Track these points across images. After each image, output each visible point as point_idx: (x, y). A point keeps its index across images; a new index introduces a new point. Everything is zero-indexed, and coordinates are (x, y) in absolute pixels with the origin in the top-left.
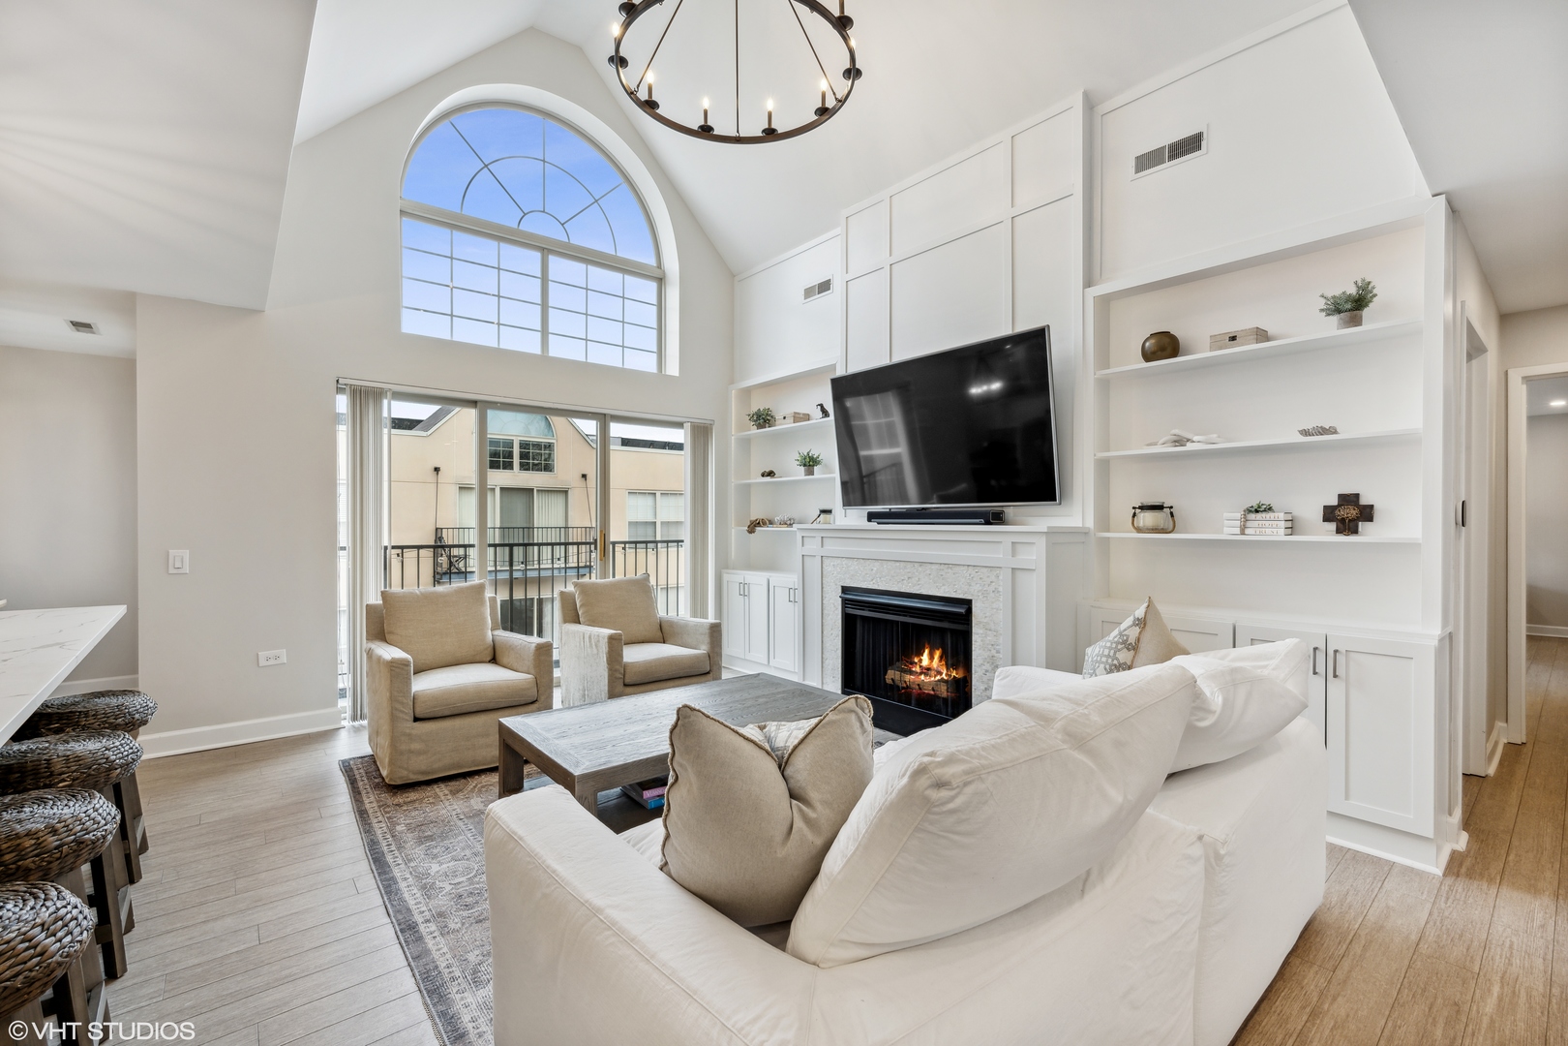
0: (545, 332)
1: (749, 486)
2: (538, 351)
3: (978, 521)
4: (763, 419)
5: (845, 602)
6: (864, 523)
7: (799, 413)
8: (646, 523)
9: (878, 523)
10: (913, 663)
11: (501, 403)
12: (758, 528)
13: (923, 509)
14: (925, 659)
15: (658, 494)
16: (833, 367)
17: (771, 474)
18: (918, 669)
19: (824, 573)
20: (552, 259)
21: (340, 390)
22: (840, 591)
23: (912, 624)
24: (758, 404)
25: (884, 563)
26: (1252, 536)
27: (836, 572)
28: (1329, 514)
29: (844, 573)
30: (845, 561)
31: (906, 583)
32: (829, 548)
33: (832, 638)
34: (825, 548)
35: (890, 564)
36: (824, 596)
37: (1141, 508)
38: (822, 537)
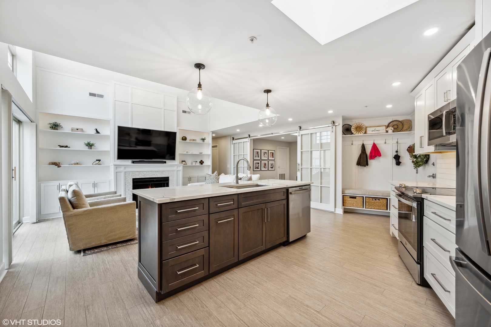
3: (164, 163)
17: (66, 147)
19: (126, 176)
25: (147, 172)
26: (196, 165)
27: (131, 175)
28: (200, 162)
29: (133, 175)
30: (134, 172)
31: (153, 175)
32: (128, 169)
33: (129, 191)
34: (126, 170)
35: (149, 172)
36: (126, 181)
37: (182, 161)
38: (125, 167)
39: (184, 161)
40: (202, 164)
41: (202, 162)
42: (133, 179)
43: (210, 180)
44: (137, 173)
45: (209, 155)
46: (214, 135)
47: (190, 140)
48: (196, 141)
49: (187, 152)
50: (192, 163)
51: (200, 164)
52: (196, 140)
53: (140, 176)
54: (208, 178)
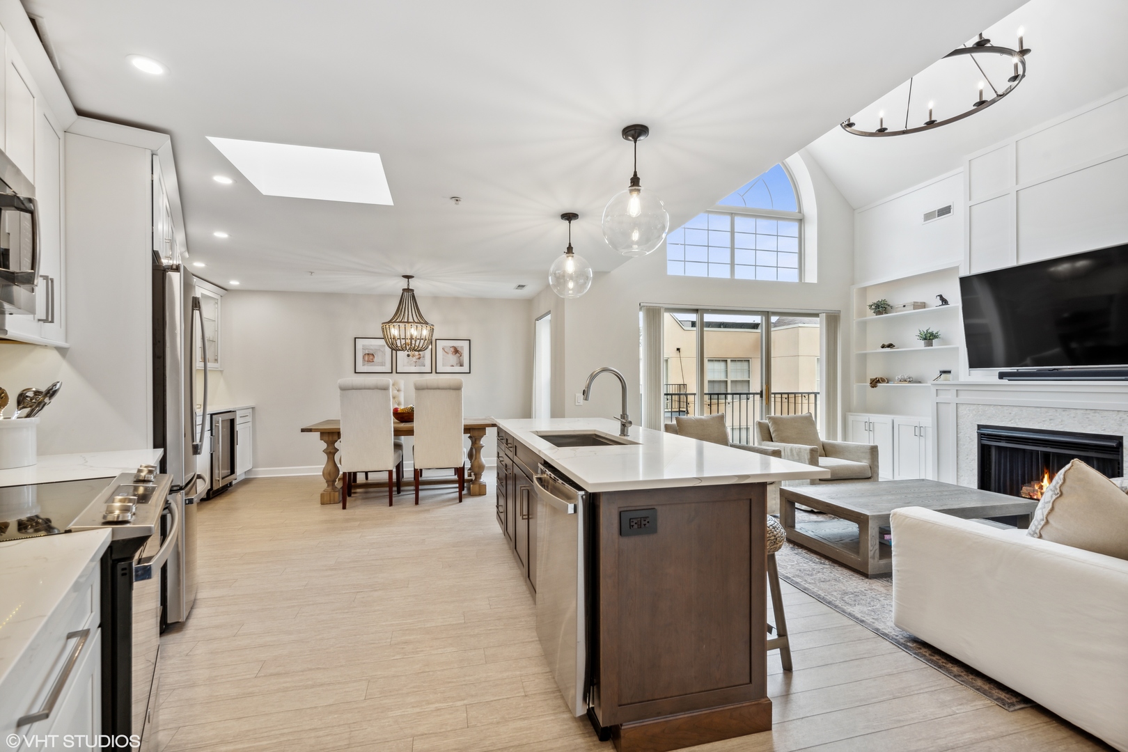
0: (732, 264)
1: (865, 355)
2: (728, 276)
4: (881, 308)
5: (981, 436)
6: (996, 380)
7: (917, 302)
8: (720, 382)
9: (1009, 380)
11: (712, 310)
12: (878, 384)
13: (1055, 369)
15: (729, 361)
16: (956, 269)
17: (890, 346)
19: (959, 415)
20: (738, 220)
21: (641, 309)
22: (976, 428)
23: (1053, 453)
24: (874, 298)
25: (1023, 409)
27: (972, 414)
29: (980, 416)
30: (981, 407)
32: (964, 398)
35: (1030, 409)
36: (959, 431)
38: (957, 390)
42: (980, 427)
44: (991, 408)
53: (998, 420)
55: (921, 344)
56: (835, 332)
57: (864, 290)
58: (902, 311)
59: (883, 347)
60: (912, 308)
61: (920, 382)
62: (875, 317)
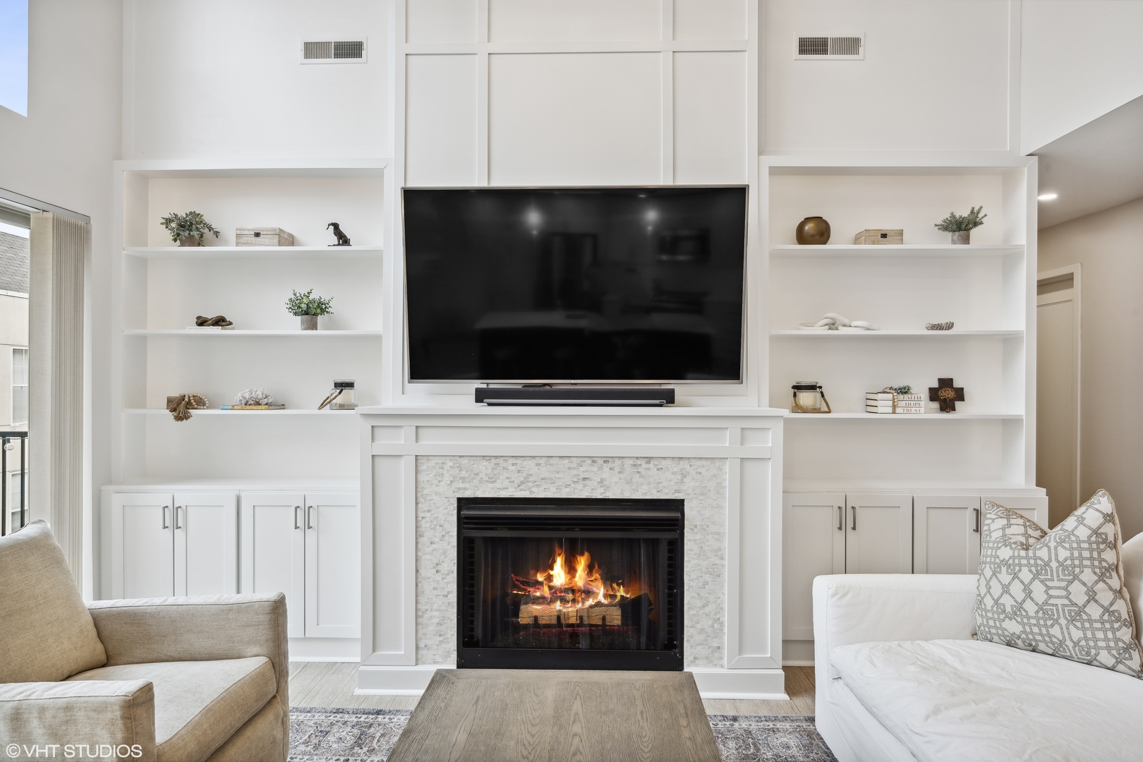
3: (657, 402)
4: (191, 230)
5: (461, 521)
7: (284, 232)
9: (490, 404)
10: (538, 584)
12: (192, 411)
14: (559, 575)
17: (220, 321)
18: (546, 591)
19: (422, 480)
22: (455, 506)
25: (542, 461)
26: (901, 414)
27: (447, 478)
28: (934, 395)
29: (463, 479)
30: (465, 461)
31: (580, 486)
32: (433, 442)
33: (438, 577)
34: (421, 443)
35: (552, 461)
36: (421, 515)
37: (798, 387)
38: (417, 427)
39: (812, 388)
40: (947, 406)
41: (949, 394)
42: (463, 503)
43: (1026, 575)
44: (484, 468)
45: (1008, 341)
46: (1049, 197)
47: (857, 240)
48: (901, 241)
49: (832, 325)
50: (869, 403)
51: (936, 405)
52: (901, 233)
53: (498, 485)
54: (1005, 553)
55: (294, 325)
56: (77, 272)
57: (143, 179)
58: (253, 245)
59: (202, 322)
60: (276, 241)
61: (283, 407)
62: (176, 248)
